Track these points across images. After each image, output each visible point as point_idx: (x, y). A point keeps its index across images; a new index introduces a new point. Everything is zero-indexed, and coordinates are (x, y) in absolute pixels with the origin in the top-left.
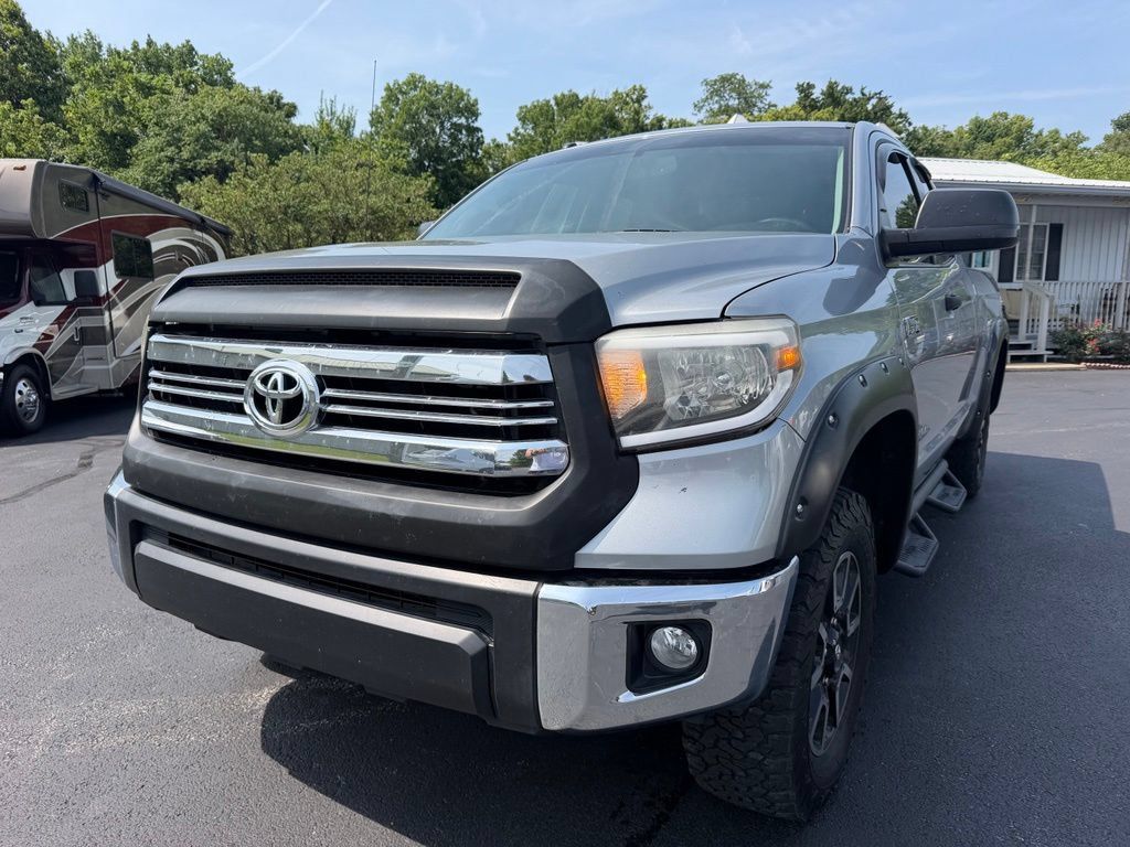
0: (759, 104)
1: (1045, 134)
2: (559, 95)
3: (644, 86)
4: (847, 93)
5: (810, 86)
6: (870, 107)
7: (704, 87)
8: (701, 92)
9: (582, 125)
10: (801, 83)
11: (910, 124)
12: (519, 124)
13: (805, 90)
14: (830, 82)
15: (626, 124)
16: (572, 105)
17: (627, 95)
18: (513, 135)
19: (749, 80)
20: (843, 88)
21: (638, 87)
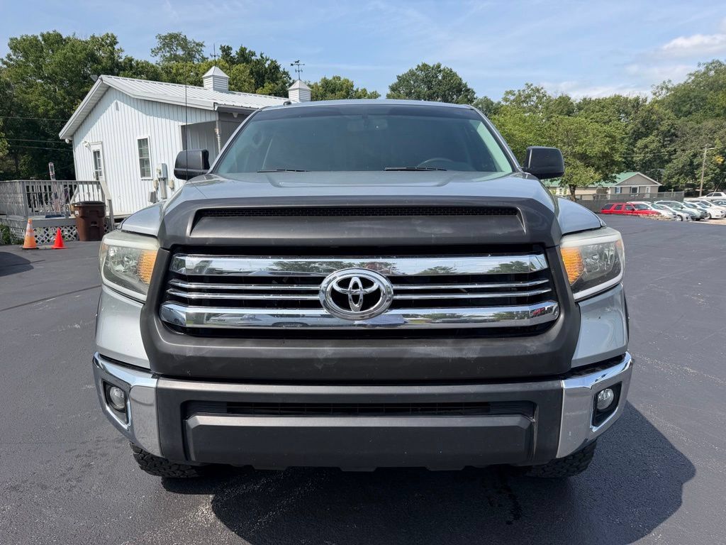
0: (197, 56)
1: (360, 90)
2: (45, 33)
3: (115, 35)
4: (252, 55)
5: (229, 48)
6: (267, 66)
7: (158, 40)
8: (156, 43)
9: (68, 58)
10: (223, 46)
11: (290, 78)
12: (10, 52)
13: (226, 50)
14: (242, 47)
15: (105, 60)
16: (57, 42)
17: (103, 40)
18: (5, 60)
19: (189, 39)
20: (250, 51)
21: (110, 35)
